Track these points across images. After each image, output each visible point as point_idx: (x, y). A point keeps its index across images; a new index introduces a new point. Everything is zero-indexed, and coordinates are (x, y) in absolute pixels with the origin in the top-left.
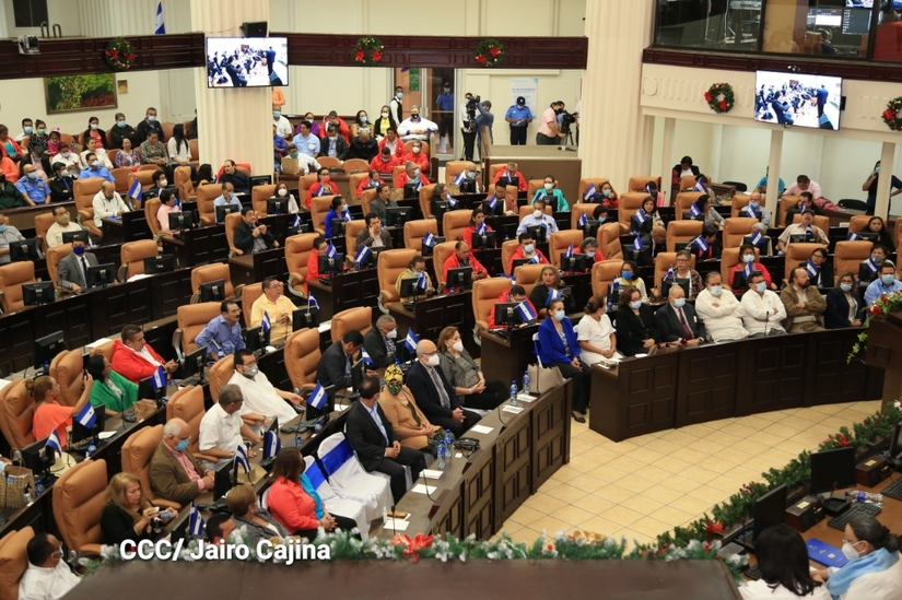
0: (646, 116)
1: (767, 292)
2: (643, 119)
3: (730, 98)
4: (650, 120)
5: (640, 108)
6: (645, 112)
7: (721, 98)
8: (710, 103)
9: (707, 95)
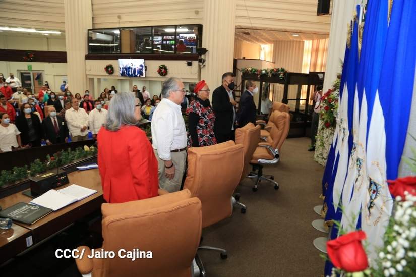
0: (90, 78)
1: (102, 110)
2: (88, 79)
3: (112, 69)
4: (92, 80)
5: (86, 75)
6: (89, 77)
7: (110, 69)
8: (107, 71)
9: (105, 68)
